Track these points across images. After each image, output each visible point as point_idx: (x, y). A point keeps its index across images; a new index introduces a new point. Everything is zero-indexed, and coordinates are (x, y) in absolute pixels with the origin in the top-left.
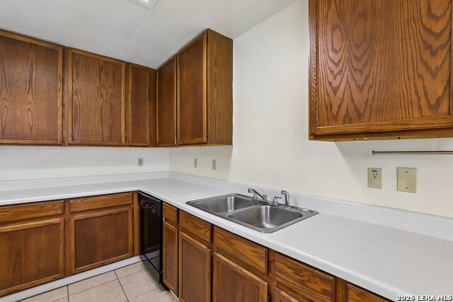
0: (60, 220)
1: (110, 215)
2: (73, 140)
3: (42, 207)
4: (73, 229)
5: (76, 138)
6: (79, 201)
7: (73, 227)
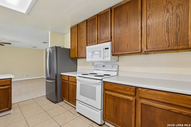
0: (133, 99)
1: (169, 110)
2: (147, 49)
3: (125, 88)
4: (140, 109)
5: (149, 47)
6: (144, 90)
7: (140, 107)
